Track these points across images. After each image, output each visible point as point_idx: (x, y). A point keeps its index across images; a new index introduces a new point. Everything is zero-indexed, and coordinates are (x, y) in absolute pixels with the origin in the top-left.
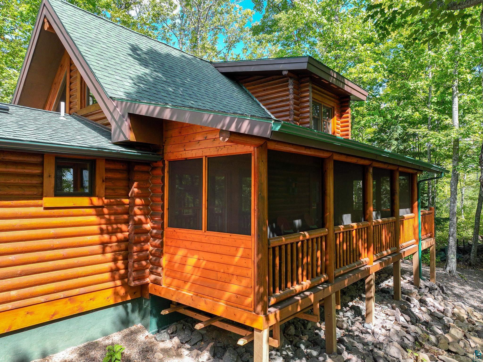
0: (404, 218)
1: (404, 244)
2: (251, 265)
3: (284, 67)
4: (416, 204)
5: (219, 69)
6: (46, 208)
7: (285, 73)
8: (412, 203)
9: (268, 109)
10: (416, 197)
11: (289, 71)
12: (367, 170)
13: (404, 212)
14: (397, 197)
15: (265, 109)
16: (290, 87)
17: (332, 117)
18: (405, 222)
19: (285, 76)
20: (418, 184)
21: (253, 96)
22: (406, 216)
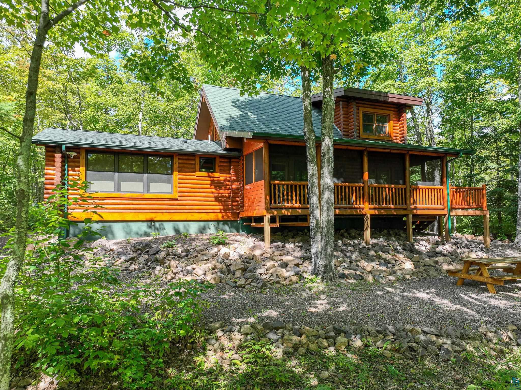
1: (422, 206)
4: (445, 179)
6: (197, 176)
8: (442, 179)
10: (445, 174)
17: (389, 122)
18: (422, 190)
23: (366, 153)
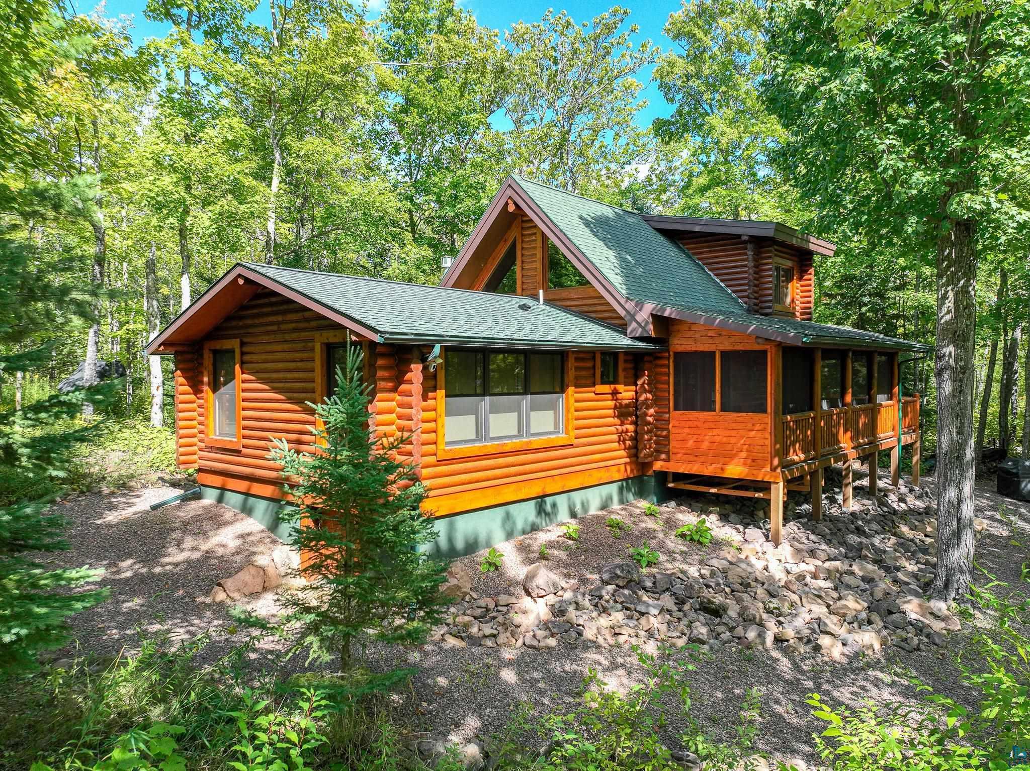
0: (881, 405)
1: (882, 435)
2: (768, 436)
3: (746, 232)
4: (896, 389)
5: (651, 223)
6: (596, 394)
7: (745, 238)
8: (891, 387)
9: (716, 275)
10: (896, 381)
11: (751, 236)
12: (847, 356)
13: (881, 399)
14: (875, 382)
15: (712, 274)
16: (750, 253)
17: (791, 280)
18: (883, 410)
19: (745, 242)
20: (899, 365)
21: (695, 257)
22: (884, 403)
23: (850, 354)
